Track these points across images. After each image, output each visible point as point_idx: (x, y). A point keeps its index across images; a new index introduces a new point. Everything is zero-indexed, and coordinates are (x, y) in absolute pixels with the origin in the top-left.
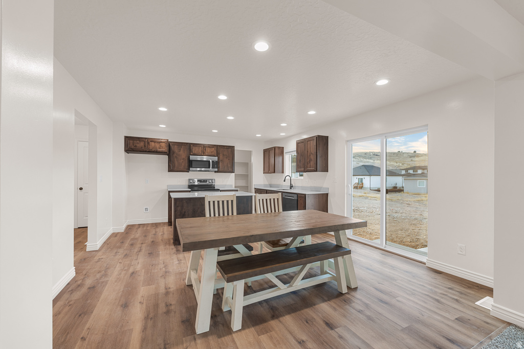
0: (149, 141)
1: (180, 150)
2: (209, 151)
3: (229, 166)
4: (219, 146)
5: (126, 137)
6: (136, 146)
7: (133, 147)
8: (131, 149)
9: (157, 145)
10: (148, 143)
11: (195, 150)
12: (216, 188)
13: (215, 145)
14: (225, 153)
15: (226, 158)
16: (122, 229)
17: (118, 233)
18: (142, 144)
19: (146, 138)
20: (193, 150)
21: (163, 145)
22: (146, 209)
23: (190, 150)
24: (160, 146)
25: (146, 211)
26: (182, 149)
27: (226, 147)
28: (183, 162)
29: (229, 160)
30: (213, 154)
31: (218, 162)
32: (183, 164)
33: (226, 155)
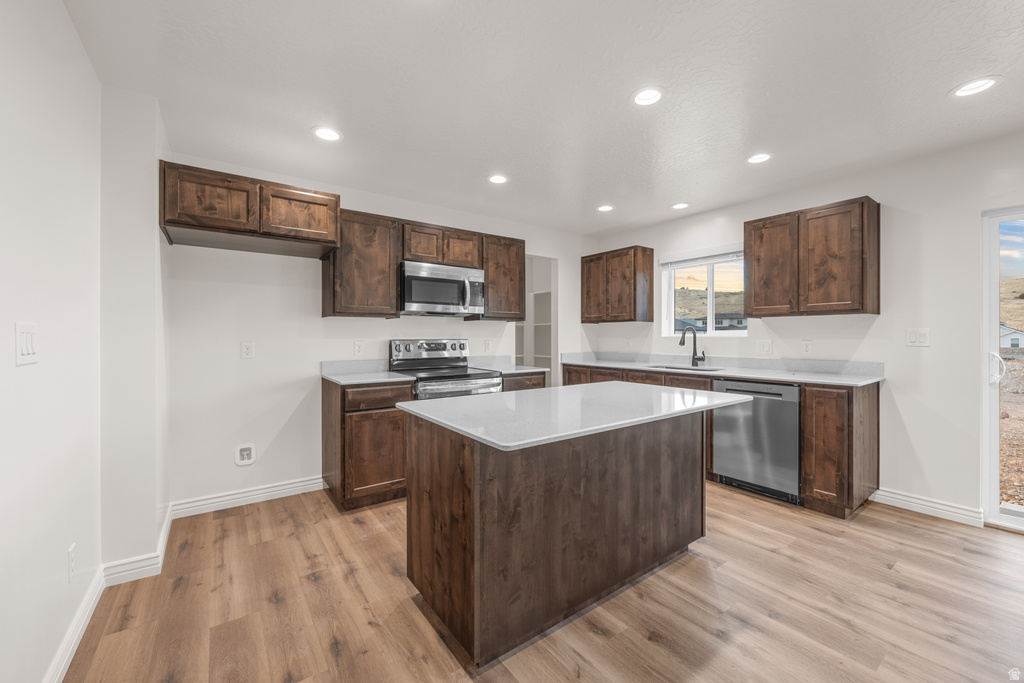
0: (267, 192)
1: (371, 240)
2: (457, 249)
3: (512, 298)
4: (488, 236)
5: (167, 169)
6: (211, 208)
7: (197, 211)
8: (193, 217)
9: (297, 210)
10: (263, 201)
11: (416, 243)
12: (472, 366)
13: (474, 234)
14: (501, 260)
15: (505, 274)
16: (150, 558)
17: (135, 585)
18: (238, 202)
19: (254, 181)
20: (413, 243)
21: (321, 213)
22: (245, 453)
23: (403, 243)
24: (311, 216)
25: (242, 458)
26: (376, 238)
27: (503, 242)
28: (379, 282)
29: (511, 280)
30: (469, 259)
31: (484, 287)
32: (381, 291)
33: (504, 266)
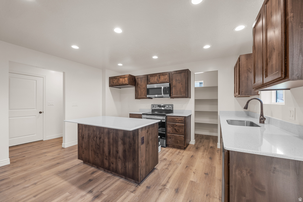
1: (142, 81)
2: (163, 78)
3: (182, 90)
5: (110, 78)
6: (113, 83)
10: (119, 79)
11: (151, 79)
15: (179, 83)
18: (116, 81)
23: (147, 80)
24: (125, 80)
27: (178, 72)
28: (143, 90)
29: (182, 84)
30: (166, 81)
31: (170, 88)
32: (144, 93)
33: (179, 80)
